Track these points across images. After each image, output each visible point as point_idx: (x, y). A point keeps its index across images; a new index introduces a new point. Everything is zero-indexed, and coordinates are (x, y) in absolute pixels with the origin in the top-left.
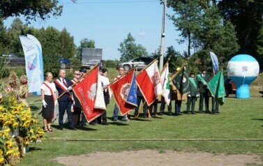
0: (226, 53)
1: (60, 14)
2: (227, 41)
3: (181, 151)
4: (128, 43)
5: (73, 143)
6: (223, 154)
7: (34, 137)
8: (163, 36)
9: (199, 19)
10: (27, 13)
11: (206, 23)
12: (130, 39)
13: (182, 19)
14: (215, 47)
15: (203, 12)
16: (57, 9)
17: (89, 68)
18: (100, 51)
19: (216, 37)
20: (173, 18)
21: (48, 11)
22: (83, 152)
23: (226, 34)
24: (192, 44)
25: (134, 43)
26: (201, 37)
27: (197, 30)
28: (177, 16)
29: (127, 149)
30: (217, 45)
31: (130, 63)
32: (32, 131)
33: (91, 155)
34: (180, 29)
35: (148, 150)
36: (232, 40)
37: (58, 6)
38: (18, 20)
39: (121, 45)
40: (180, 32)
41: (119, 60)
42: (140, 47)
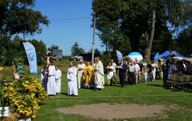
0: (125, 51)
1: (40, 33)
2: (125, 45)
3: (122, 103)
4: (76, 47)
5: (62, 100)
6: (145, 105)
7: (43, 97)
8: (93, 43)
9: (111, 35)
10: (24, 32)
11: (115, 37)
12: (76, 45)
13: (103, 35)
14: (120, 49)
15: (113, 31)
16: (39, 30)
17: (56, 60)
18: (61, 51)
19: (120, 44)
20: (98, 34)
21: (34, 31)
22: (70, 105)
23: (125, 42)
24: (108, 47)
25: (79, 47)
26: (113, 44)
27: (111, 40)
28: (100, 33)
29: (92, 103)
30: (120, 47)
31: (76, 57)
32: (41, 94)
33: (75, 106)
34: (102, 40)
35: (104, 103)
36: (128, 45)
37: (39, 29)
38: (17, 36)
39: (72, 48)
40: (102, 41)
41: (71, 55)
42: (81, 49)
